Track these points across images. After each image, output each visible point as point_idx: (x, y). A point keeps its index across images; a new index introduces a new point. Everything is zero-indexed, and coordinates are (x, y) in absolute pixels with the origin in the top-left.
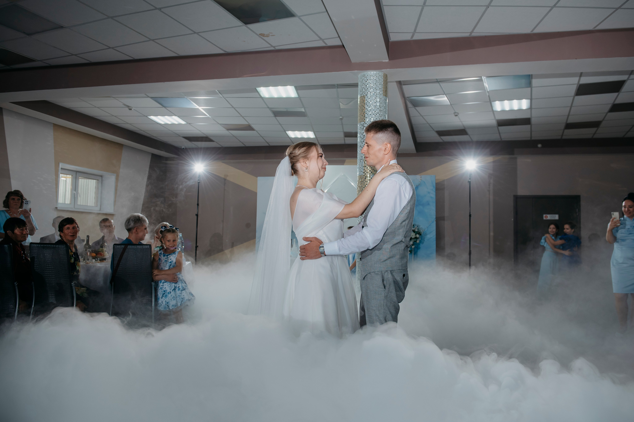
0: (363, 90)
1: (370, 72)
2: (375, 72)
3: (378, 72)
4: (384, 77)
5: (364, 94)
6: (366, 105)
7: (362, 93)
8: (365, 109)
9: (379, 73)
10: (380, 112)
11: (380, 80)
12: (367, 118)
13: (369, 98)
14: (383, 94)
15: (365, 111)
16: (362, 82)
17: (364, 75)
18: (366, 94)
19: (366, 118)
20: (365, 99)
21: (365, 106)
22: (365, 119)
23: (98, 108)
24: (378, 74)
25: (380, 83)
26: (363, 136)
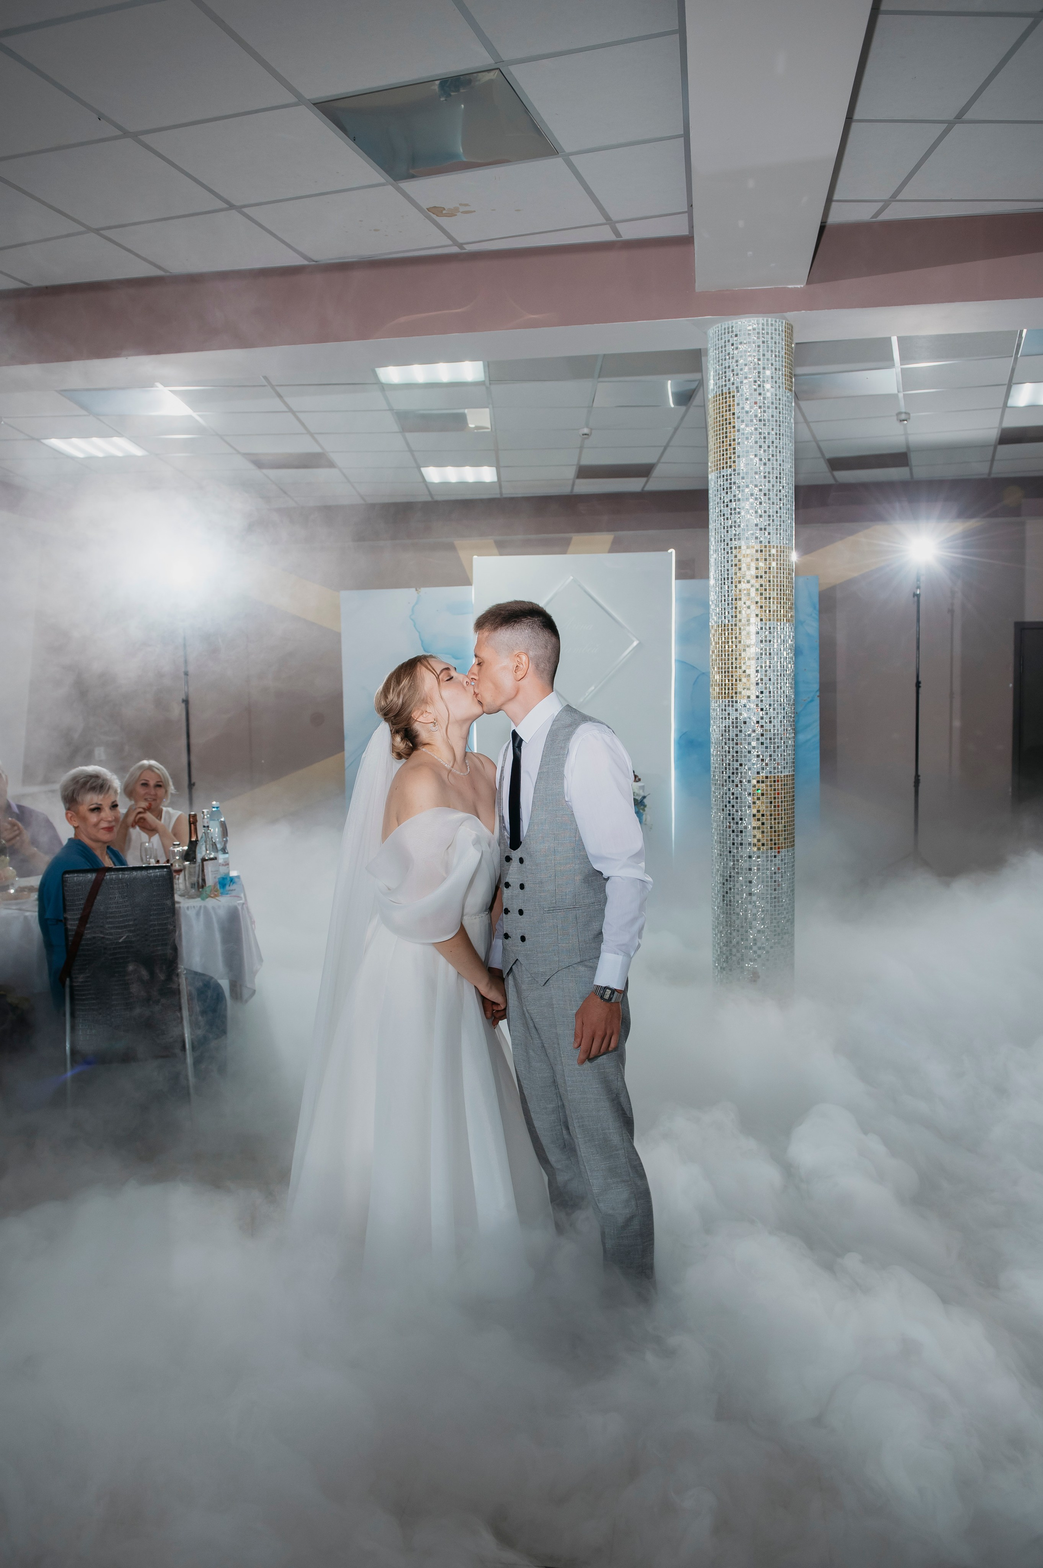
0: (727, 374)
1: (747, 319)
2: (761, 320)
3: (770, 320)
4: (786, 334)
5: (731, 386)
6: (738, 418)
7: (724, 383)
8: (734, 432)
9: (773, 322)
10: (778, 440)
11: (775, 343)
12: (741, 459)
13: (747, 399)
14: (784, 386)
15: (737, 438)
16: (723, 349)
17: (730, 330)
18: (737, 388)
19: (739, 457)
20: (734, 401)
21: (734, 422)
22: (734, 462)
24: (772, 325)
25: (777, 353)
26: (731, 509)
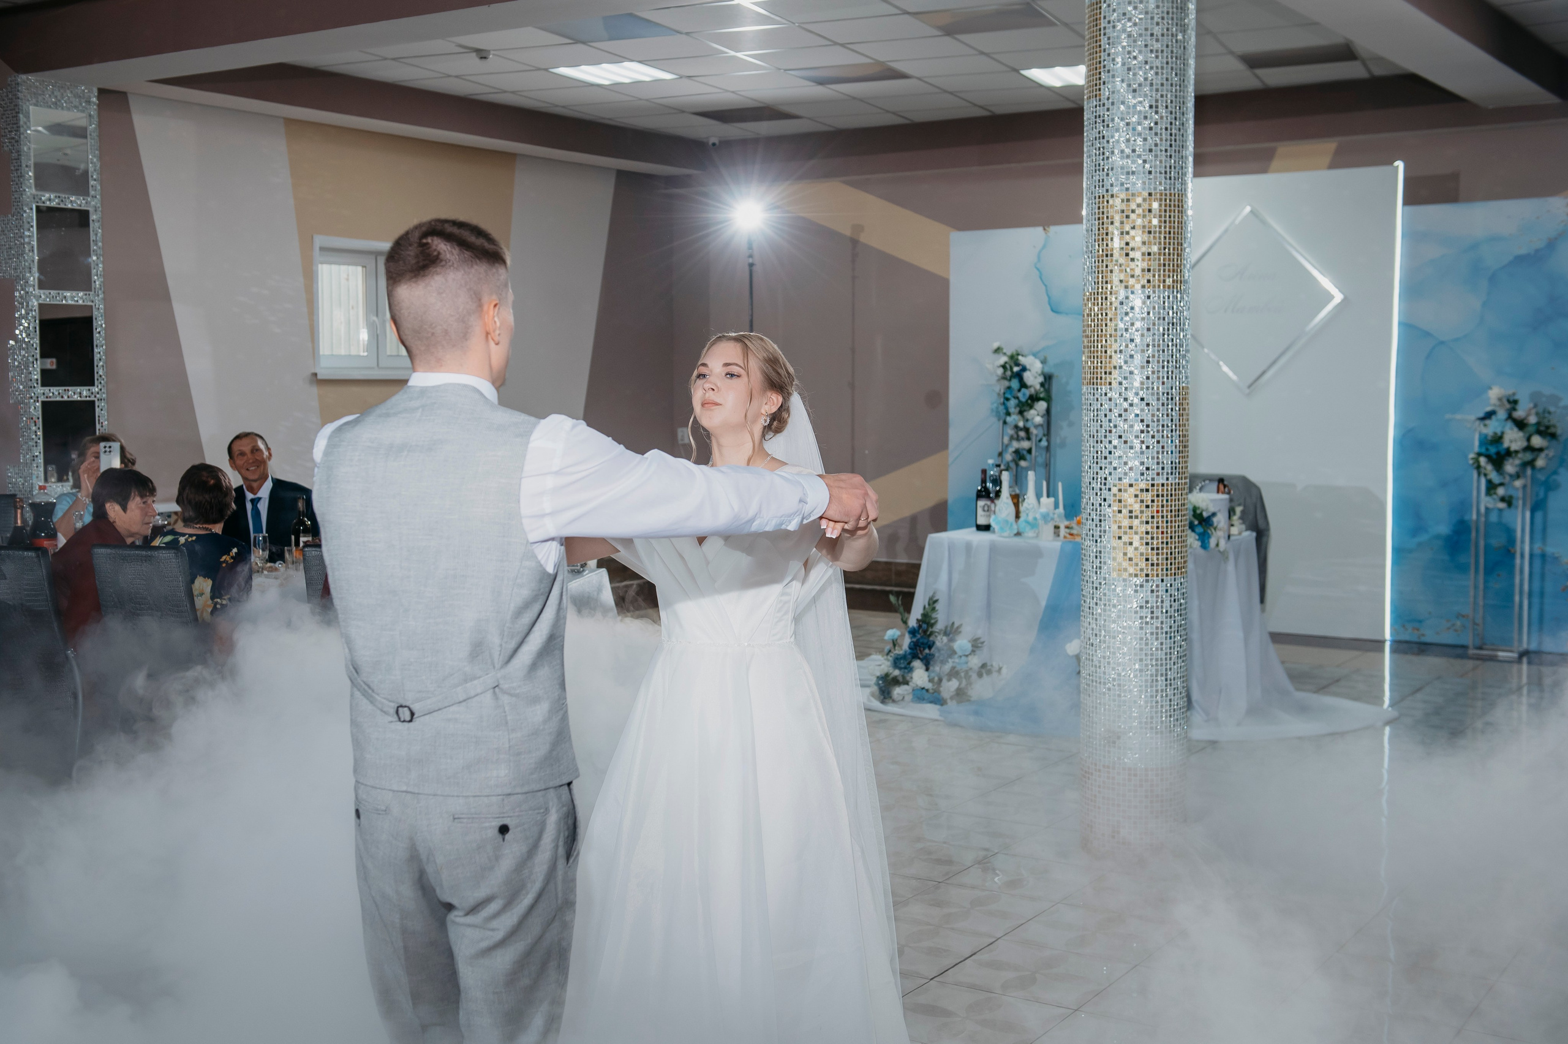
6: (1105, 34)
8: (1100, 52)
15: (1102, 59)
23: (394, 59)
